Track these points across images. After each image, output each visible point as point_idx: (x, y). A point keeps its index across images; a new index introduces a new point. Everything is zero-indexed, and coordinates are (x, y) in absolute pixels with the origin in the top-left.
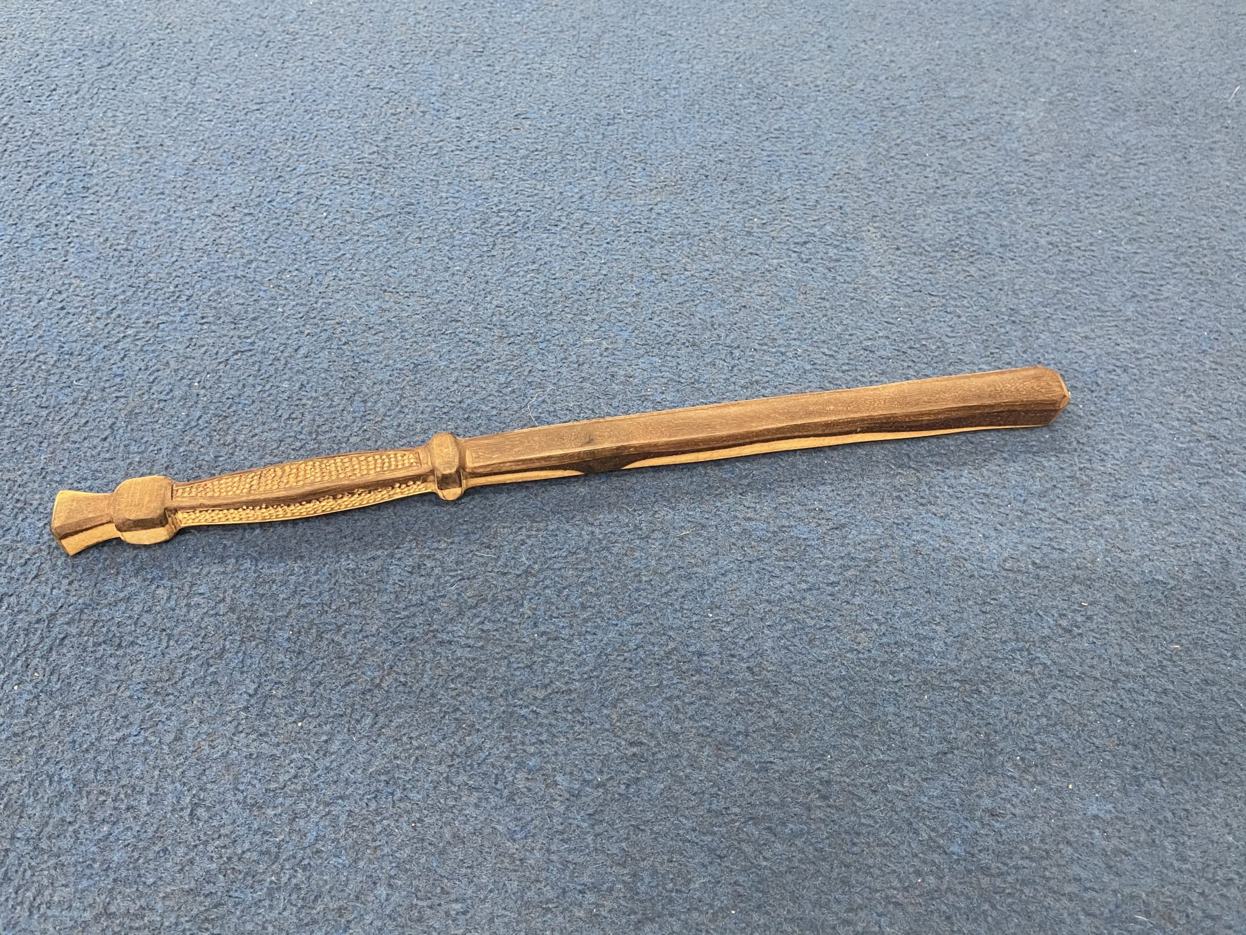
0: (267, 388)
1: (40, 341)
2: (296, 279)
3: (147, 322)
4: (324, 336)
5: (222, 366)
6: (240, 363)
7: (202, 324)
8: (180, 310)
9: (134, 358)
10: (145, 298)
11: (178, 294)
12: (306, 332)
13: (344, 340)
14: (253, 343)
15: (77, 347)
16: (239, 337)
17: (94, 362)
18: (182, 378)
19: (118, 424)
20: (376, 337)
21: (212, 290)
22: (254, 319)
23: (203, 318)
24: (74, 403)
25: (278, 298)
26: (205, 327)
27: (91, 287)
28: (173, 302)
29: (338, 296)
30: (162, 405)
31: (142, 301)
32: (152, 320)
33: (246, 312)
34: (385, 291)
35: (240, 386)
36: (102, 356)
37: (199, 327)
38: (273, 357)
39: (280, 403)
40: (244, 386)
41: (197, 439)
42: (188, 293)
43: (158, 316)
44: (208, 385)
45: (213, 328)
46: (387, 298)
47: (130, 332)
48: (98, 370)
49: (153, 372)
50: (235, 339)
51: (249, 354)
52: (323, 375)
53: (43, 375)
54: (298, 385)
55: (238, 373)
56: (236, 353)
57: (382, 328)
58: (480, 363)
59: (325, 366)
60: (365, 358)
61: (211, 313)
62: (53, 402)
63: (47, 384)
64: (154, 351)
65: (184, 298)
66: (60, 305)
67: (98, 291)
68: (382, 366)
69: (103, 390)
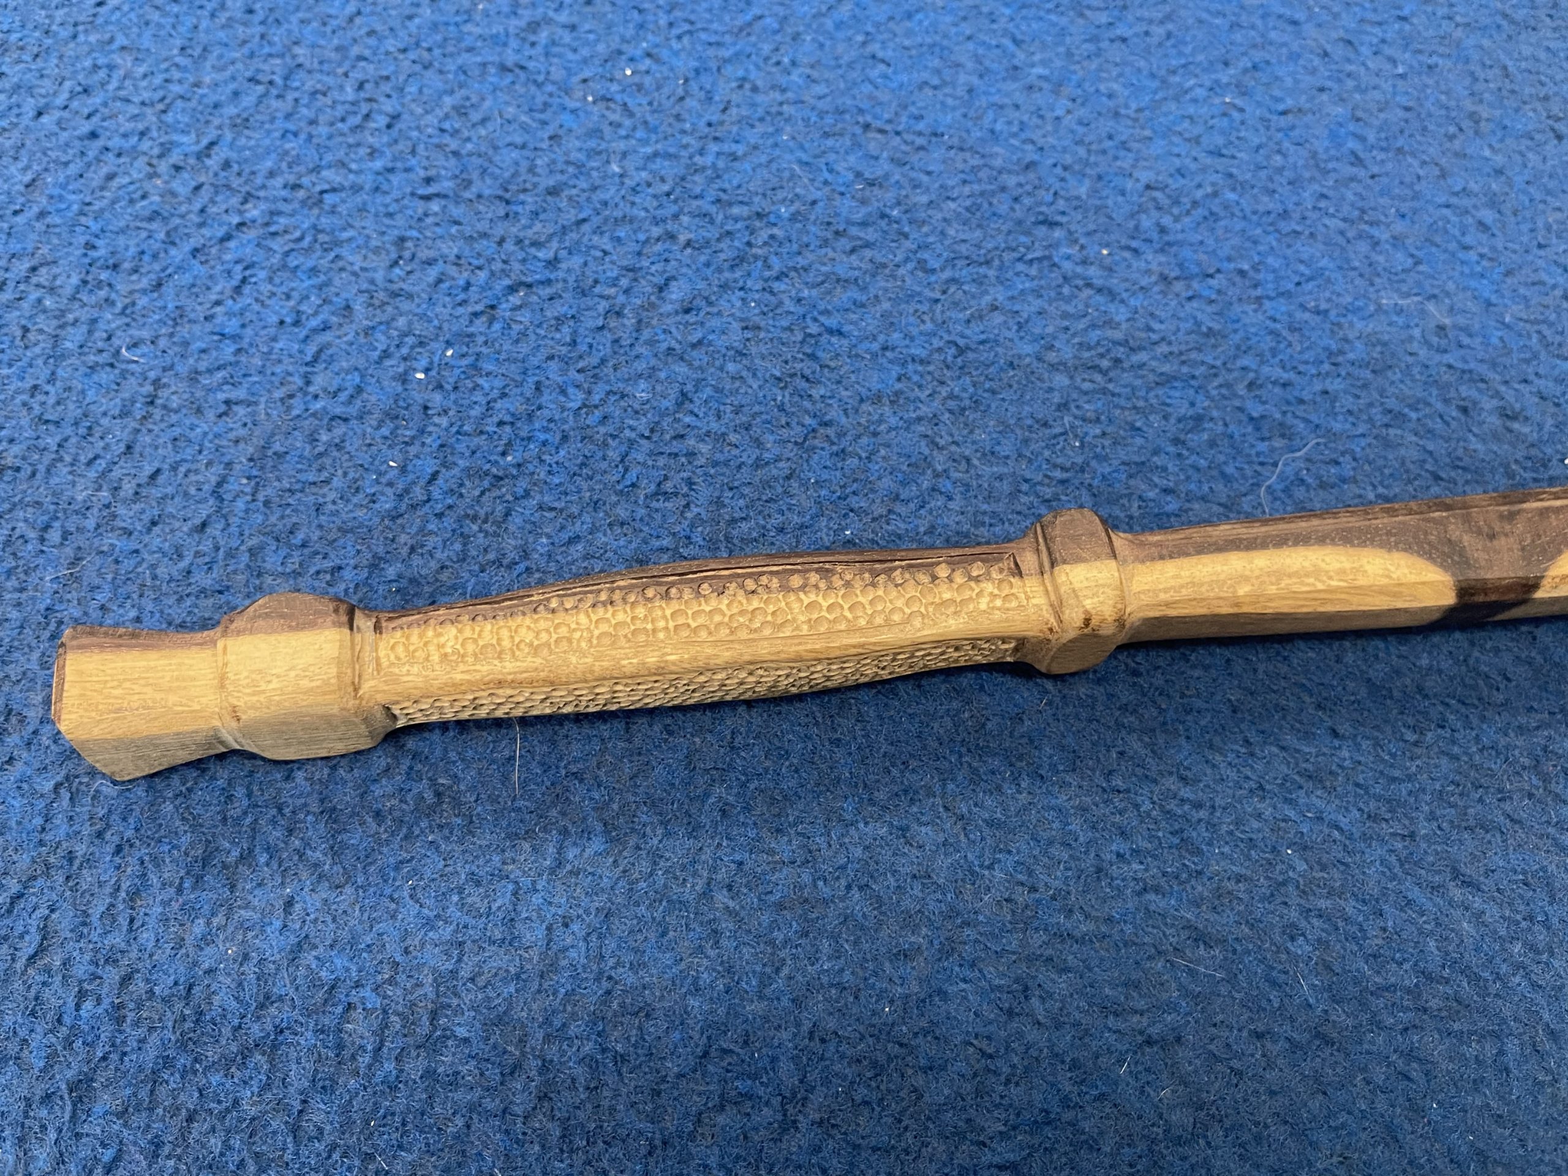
0: (596, 398)
1: (39, 226)
2: (647, 81)
3: (296, 187)
4: (727, 251)
5: (480, 324)
6: (525, 317)
7: (427, 198)
8: (373, 153)
9: (265, 288)
10: (288, 116)
11: (364, 108)
12: (682, 238)
13: (777, 265)
14: (553, 263)
15: (129, 246)
16: (519, 242)
17: (170, 297)
18: (386, 354)
19: (232, 486)
20: (854, 260)
21: (448, 101)
22: (553, 192)
23: (428, 181)
24: (124, 414)
25: (607, 130)
26: (435, 206)
27: (158, 80)
28: (355, 129)
29: (752, 136)
30: (340, 430)
31: (280, 124)
32: (305, 181)
33: (531, 170)
34: (867, 127)
35: (529, 389)
36: (187, 279)
37: (420, 206)
38: (603, 305)
39: (631, 442)
40: (538, 387)
41: (432, 541)
42: (389, 106)
43: (317, 169)
44: (450, 377)
45: (456, 211)
46: (872, 148)
47: (254, 212)
48: (179, 316)
49: (315, 331)
50: (509, 246)
51: (547, 291)
52: (731, 367)
53: (49, 326)
54: (673, 393)
55: (524, 349)
56: (512, 289)
57: (870, 235)
58: (1120, 352)
59: (735, 336)
60: (832, 322)
61: (446, 167)
62: (72, 411)
63: (56, 356)
64: (314, 271)
65: (382, 121)
66: (86, 128)
67: (176, 88)
68: (875, 346)
69: (194, 376)
